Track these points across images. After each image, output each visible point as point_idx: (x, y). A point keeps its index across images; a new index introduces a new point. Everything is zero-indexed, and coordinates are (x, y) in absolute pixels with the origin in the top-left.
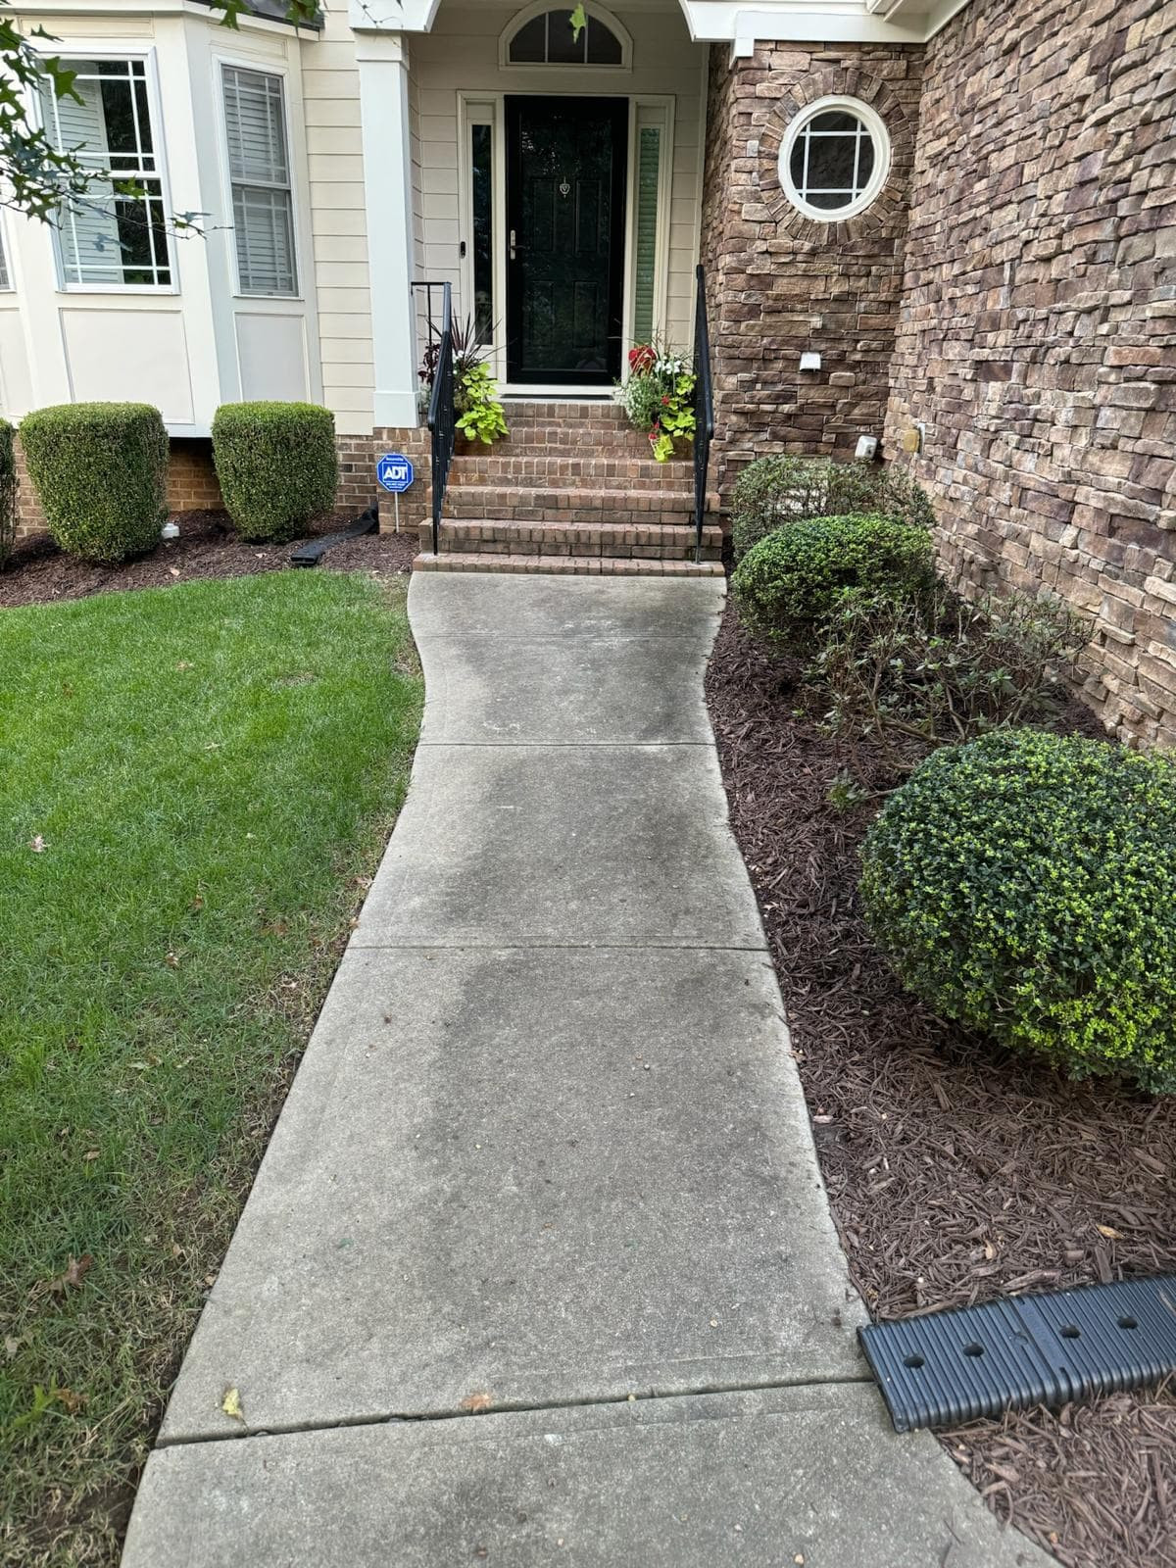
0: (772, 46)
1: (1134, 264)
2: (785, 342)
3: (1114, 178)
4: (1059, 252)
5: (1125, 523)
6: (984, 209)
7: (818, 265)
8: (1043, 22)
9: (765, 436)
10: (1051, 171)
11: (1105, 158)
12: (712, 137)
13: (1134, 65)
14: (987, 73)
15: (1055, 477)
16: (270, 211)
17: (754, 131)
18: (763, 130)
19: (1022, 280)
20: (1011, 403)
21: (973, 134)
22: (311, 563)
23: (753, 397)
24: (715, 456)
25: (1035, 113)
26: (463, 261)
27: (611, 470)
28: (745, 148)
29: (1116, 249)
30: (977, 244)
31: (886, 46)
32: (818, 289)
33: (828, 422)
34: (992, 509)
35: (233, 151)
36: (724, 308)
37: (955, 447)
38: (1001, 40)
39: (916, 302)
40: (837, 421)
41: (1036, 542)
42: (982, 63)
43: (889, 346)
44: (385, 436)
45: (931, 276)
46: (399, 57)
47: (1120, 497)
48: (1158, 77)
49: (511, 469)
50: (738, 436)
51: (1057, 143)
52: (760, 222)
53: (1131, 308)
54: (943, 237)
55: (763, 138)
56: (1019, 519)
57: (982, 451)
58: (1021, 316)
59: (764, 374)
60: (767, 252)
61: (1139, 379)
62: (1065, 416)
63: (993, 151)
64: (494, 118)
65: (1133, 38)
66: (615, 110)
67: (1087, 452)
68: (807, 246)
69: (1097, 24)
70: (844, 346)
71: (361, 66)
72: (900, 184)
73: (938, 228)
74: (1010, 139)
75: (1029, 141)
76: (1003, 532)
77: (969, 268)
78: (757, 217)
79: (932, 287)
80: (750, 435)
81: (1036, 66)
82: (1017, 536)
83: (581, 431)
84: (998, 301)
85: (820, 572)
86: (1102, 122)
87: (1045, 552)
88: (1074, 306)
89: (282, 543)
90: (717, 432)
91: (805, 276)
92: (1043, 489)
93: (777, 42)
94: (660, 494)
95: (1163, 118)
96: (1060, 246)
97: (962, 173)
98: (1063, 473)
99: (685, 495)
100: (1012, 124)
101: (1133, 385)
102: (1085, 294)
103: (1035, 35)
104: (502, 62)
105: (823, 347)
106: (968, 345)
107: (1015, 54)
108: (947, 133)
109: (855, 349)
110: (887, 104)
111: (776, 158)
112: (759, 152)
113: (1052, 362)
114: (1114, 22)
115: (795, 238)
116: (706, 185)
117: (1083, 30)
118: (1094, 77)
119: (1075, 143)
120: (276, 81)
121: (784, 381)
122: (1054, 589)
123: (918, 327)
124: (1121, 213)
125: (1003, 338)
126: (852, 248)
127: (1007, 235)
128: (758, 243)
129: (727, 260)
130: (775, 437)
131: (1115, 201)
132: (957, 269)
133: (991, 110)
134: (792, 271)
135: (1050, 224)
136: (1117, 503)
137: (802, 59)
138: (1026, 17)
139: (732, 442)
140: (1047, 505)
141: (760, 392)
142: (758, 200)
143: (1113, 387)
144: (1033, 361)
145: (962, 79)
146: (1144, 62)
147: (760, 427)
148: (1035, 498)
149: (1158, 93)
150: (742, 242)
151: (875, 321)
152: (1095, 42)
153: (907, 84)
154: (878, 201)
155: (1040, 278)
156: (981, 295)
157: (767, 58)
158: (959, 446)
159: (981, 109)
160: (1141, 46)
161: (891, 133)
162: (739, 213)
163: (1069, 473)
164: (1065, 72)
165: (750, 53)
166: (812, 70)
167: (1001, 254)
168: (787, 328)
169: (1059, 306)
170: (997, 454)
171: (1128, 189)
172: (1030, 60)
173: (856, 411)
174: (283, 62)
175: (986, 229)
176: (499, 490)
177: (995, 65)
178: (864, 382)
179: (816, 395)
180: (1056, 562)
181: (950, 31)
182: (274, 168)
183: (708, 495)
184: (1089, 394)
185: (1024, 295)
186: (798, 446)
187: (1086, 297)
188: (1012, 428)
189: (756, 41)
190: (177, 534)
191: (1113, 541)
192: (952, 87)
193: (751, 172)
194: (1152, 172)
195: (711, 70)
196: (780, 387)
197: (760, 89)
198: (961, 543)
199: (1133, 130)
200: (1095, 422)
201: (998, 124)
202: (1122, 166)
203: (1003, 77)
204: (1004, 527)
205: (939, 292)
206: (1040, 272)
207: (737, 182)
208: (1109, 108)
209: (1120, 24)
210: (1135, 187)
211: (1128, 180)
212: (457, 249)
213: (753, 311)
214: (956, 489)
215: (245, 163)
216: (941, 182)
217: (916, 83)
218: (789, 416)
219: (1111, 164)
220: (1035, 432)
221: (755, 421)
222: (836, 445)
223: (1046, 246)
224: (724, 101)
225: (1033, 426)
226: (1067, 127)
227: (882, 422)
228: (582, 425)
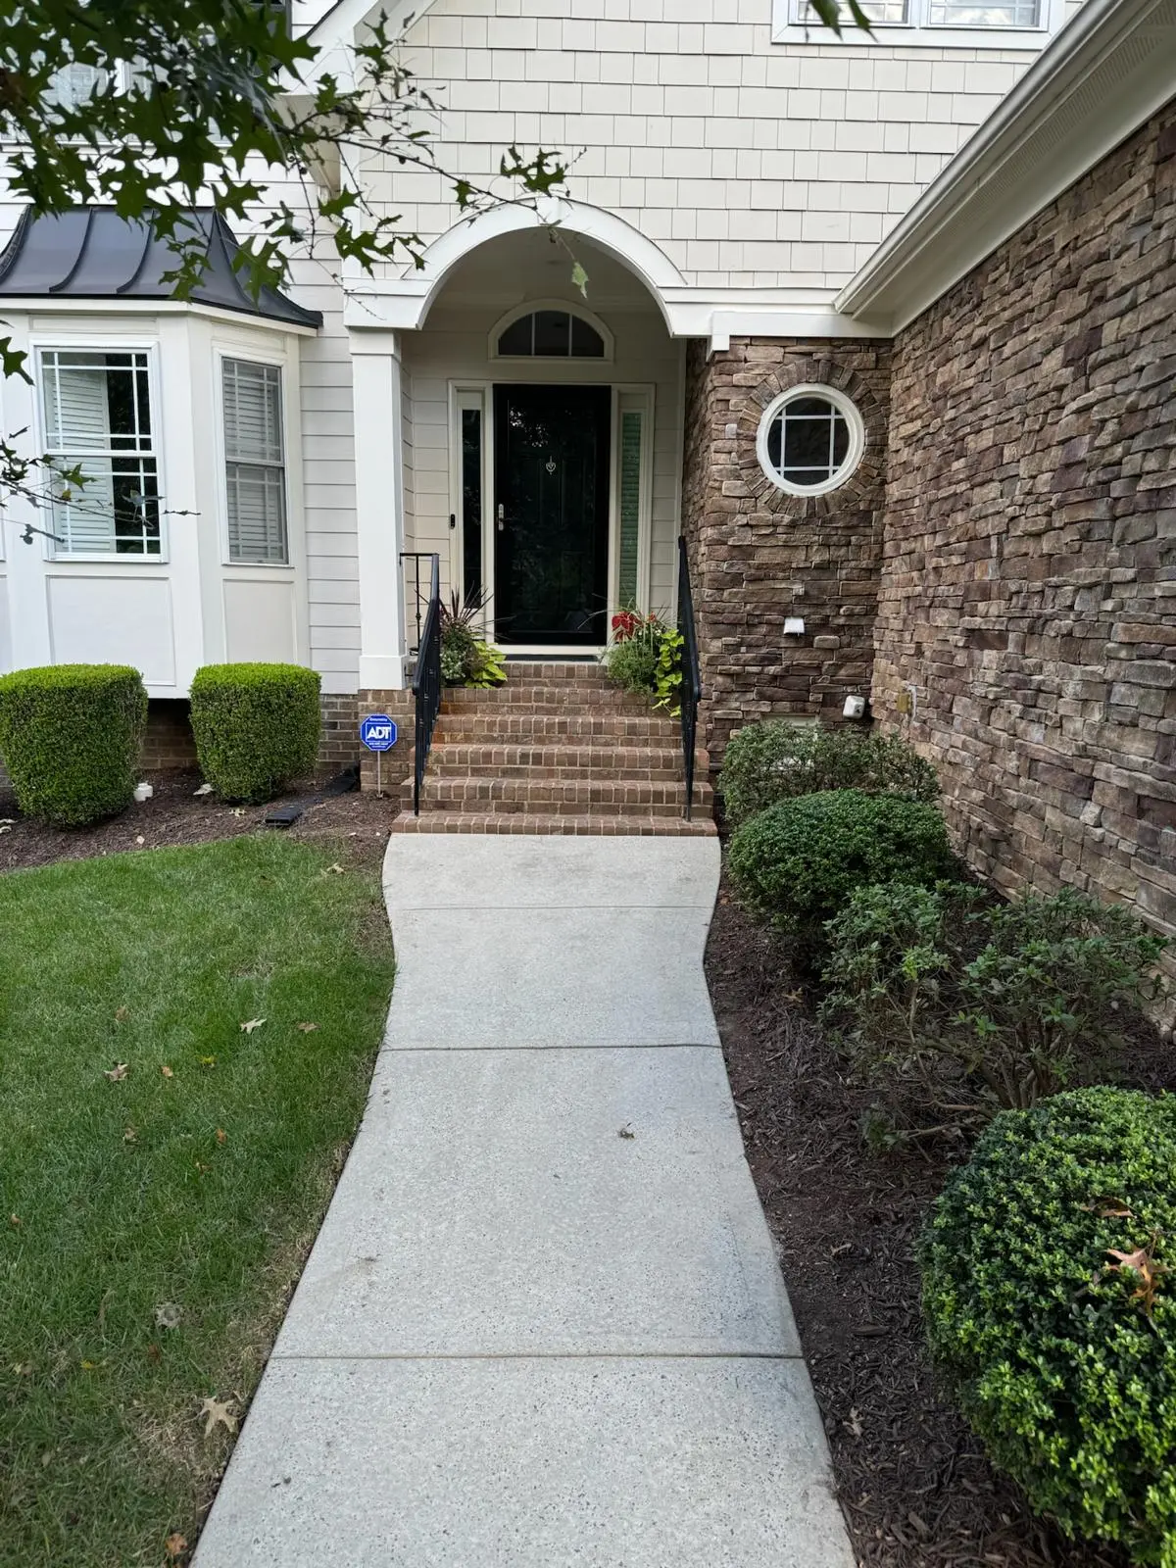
0: (747, 341)
1: (1135, 543)
2: (768, 609)
3: (1103, 461)
4: (1050, 528)
5: (1156, 806)
6: (963, 487)
7: (798, 536)
8: (1011, 321)
9: (752, 696)
10: (1034, 452)
11: (1091, 442)
12: (691, 420)
13: (1112, 359)
14: (956, 366)
15: (1069, 751)
16: (263, 486)
17: (733, 416)
18: (741, 415)
19: (1011, 553)
20: (1009, 671)
21: (946, 418)
22: (286, 824)
23: (738, 659)
24: (703, 715)
25: (1011, 400)
26: (453, 532)
27: (598, 728)
28: (724, 431)
29: (1113, 528)
30: (960, 518)
31: (855, 341)
32: (799, 559)
33: (814, 682)
34: (997, 777)
35: (230, 432)
36: (707, 577)
37: (950, 711)
38: (970, 336)
39: (897, 570)
40: (824, 681)
41: (1051, 816)
42: (951, 356)
43: (872, 610)
44: (370, 698)
45: (913, 545)
46: (391, 351)
47: (1148, 778)
48: (1141, 369)
49: (497, 728)
50: (725, 695)
51: (1037, 427)
52: (740, 498)
53: (1136, 587)
54: (923, 510)
55: (741, 422)
56: (1029, 790)
57: (982, 718)
58: (1013, 588)
59: (749, 638)
60: (747, 525)
61: (1155, 658)
62: (1071, 688)
63: (969, 434)
64: (484, 405)
65: (1109, 333)
66: (599, 397)
67: (1102, 728)
68: (787, 519)
69: (1068, 322)
70: (828, 611)
71: (354, 358)
72: (875, 462)
73: (917, 502)
74: (986, 424)
75: (1006, 425)
76: (1014, 803)
77: (953, 539)
78: (737, 493)
79: (915, 556)
80: (737, 695)
81: (1008, 359)
82: (1029, 808)
83: (568, 690)
84: (987, 572)
85: (826, 856)
86: (1086, 409)
87: (1064, 827)
88: (1072, 581)
89: (257, 804)
90: (704, 692)
91: (786, 546)
92: (1056, 762)
93: (752, 338)
94: (648, 751)
95: (1150, 407)
96: (1050, 523)
97: (939, 453)
98: (1077, 747)
99: (673, 752)
100: (989, 410)
101: (1147, 663)
102: (1083, 570)
103: (1005, 332)
104: (491, 355)
105: (806, 612)
106: (957, 613)
107: (985, 348)
108: (920, 417)
109: (838, 613)
110: (860, 391)
111: (754, 439)
112: (738, 434)
113: (1053, 634)
114: (1087, 320)
115: (774, 512)
116: (686, 463)
117: (1055, 327)
118: (1071, 369)
119: (1056, 428)
120: (274, 372)
121: (769, 644)
122: (1079, 868)
123: (901, 593)
124: (1114, 494)
125: (995, 608)
126: (832, 520)
127: (991, 511)
128: (738, 516)
129: (708, 533)
130: (762, 697)
131: (1107, 483)
132: (939, 540)
133: (964, 398)
134: (772, 542)
135: (1036, 502)
136: (1143, 784)
137: (777, 353)
138: (993, 316)
139: (719, 701)
140: (1061, 779)
141: (745, 654)
142: (738, 478)
143: (1126, 664)
144: (1031, 631)
145: (932, 369)
146: (1124, 355)
147: (746, 688)
148: (1047, 770)
149: (1143, 384)
150: (722, 517)
151: (857, 587)
152: (1067, 338)
153: (878, 374)
154: (854, 477)
155: (1031, 551)
156: (967, 566)
157: (742, 352)
158: (954, 710)
159: (953, 396)
160: (1118, 341)
161: (864, 416)
162: (720, 489)
163: (1084, 748)
164: (1039, 364)
165: (726, 347)
166: (786, 361)
167: (986, 528)
168: (769, 595)
169: (1054, 580)
170: (998, 721)
171: (1120, 471)
172: (1001, 354)
173: (842, 672)
174: (283, 356)
175: (967, 504)
176: (484, 748)
177: (965, 357)
178: (849, 645)
179: (802, 657)
180: (1078, 840)
181: (917, 328)
182: (269, 447)
183: (697, 753)
184: (1100, 669)
185: (1016, 566)
186: (785, 706)
187: (1083, 573)
188: (1013, 697)
189: (732, 337)
190: (150, 795)
191: (1144, 823)
192: (922, 377)
193: (730, 453)
194: (1144, 455)
195: (688, 363)
196: (764, 650)
197: (737, 378)
198: (965, 809)
199: (1119, 417)
200: (1109, 698)
201: (973, 409)
202: (1110, 450)
203: (974, 368)
204: (1013, 796)
205: (922, 561)
206: (1029, 546)
207: (718, 461)
208: (1090, 397)
209: (1093, 322)
210: (1127, 470)
211: (1119, 463)
212: (447, 521)
213: (736, 580)
214: (956, 754)
215: (240, 444)
216: (917, 459)
217: (886, 373)
218: (775, 677)
219: (1098, 448)
220: (1040, 703)
221: (741, 682)
222: (823, 704)
223: (1035, 523)
224: (702, 389)
225: (1037, 696)
226: (1046, 413)
227: (870, 682)
228: (568, 684)
